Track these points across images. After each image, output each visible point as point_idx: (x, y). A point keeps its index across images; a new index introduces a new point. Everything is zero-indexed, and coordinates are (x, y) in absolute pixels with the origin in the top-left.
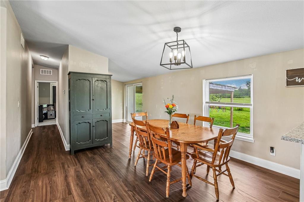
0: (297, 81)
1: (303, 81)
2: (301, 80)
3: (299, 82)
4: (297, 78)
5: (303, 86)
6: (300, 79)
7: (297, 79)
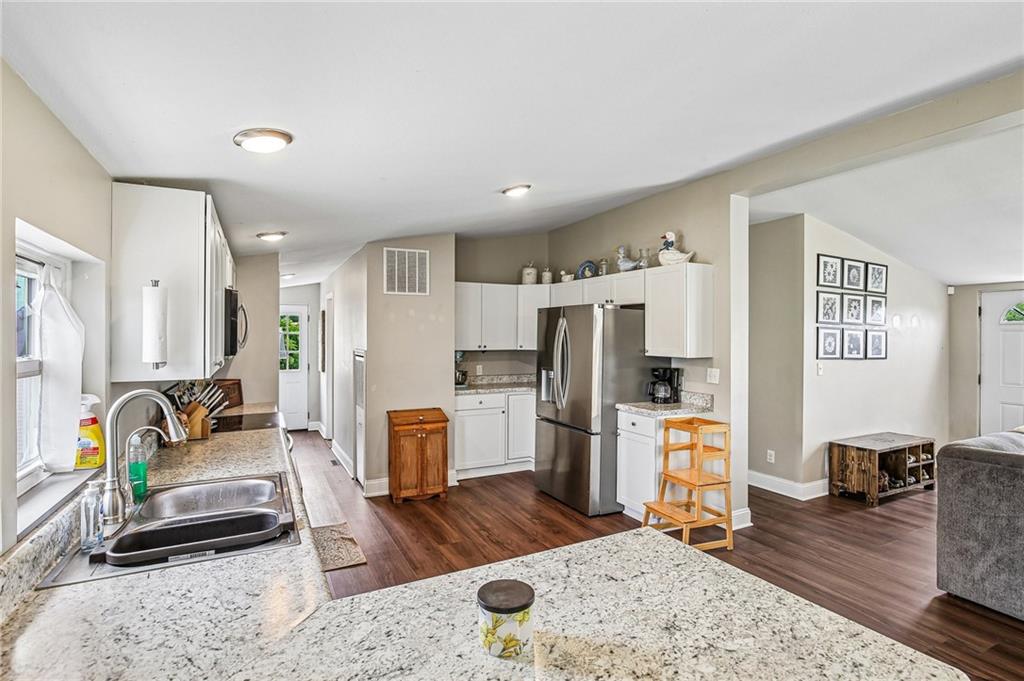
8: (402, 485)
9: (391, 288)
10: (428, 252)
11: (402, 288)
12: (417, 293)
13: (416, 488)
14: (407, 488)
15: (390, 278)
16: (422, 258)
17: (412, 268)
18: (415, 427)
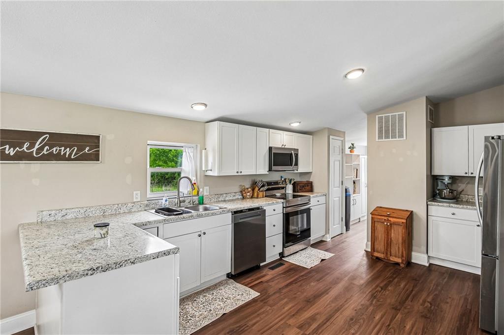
0: (7, 152)
1: (18, 154)
2: (15, 152)
3: (12, 154)
4: (7, 146)
5: (18, 162)
6: (12, 149)
7: (7, 149)
8: (375, 249)
9: (380, 137)
10: (404, 113)
11: (387, 137)
12: (397, 139)
13: (384, 254)
14: (378, 252)
15: (380, 131)
16: (401, 117)
17: (394, 125)
18: (383, 218)
